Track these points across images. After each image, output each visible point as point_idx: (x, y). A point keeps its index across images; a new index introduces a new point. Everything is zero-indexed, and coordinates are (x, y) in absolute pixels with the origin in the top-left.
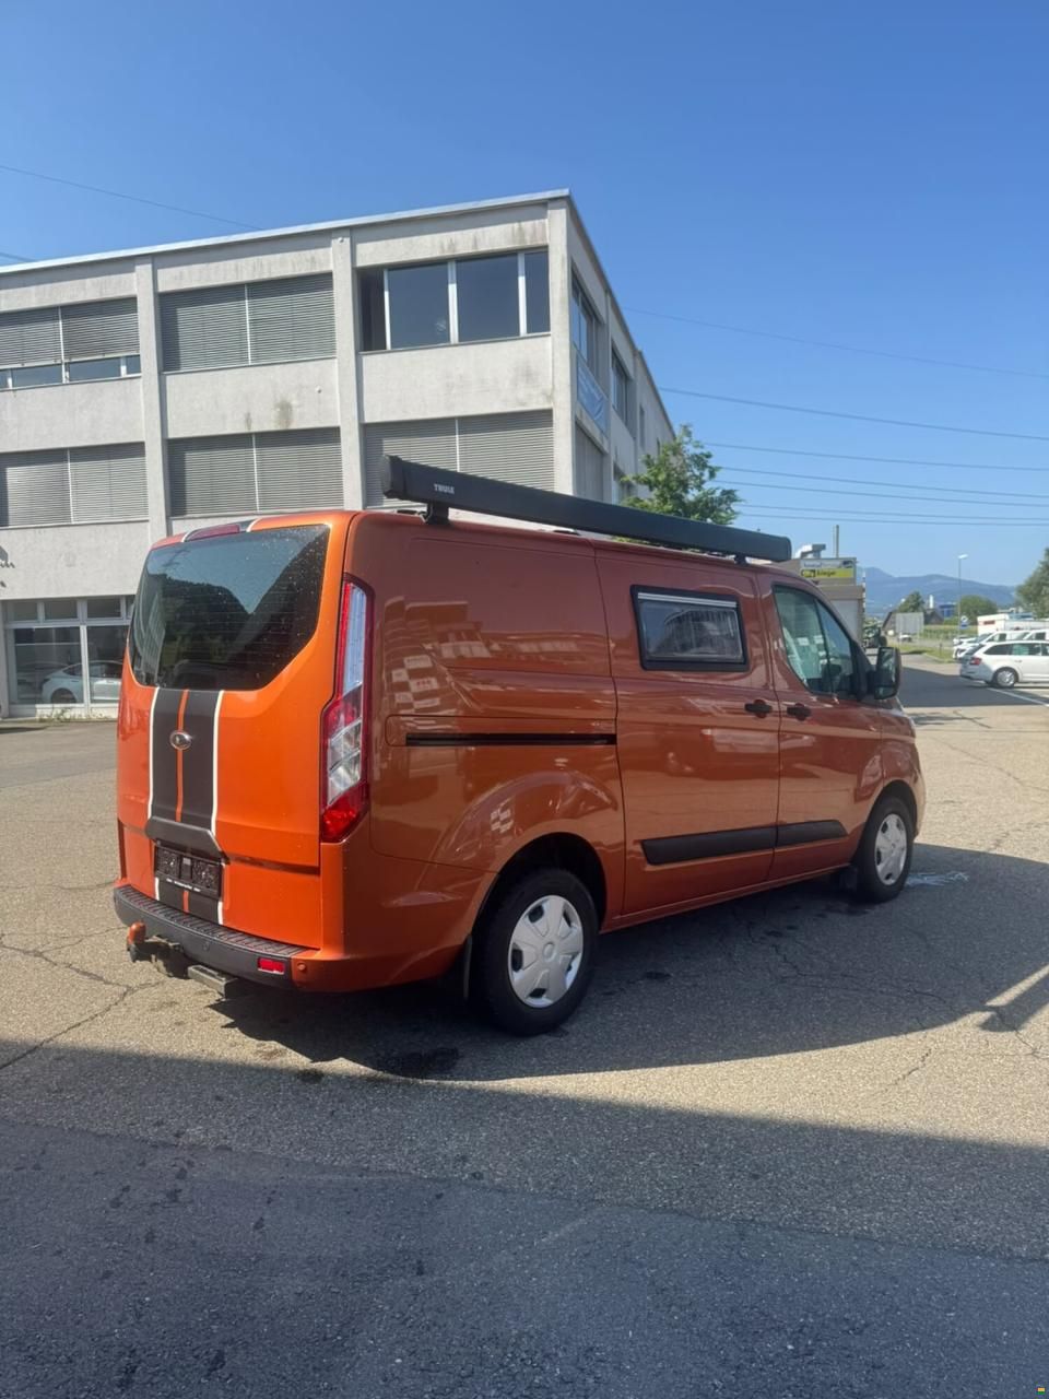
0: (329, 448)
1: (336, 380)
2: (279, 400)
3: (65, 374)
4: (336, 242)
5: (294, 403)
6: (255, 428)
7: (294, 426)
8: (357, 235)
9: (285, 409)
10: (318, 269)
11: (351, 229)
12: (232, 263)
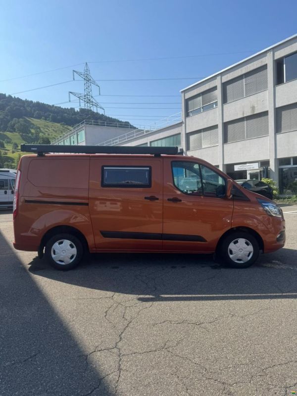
0: (265, 117)
1: (267, 97)
2: (252, 105)
3: (202, 110)
4: (268, 54)
5: (256, 106)
6: (245, 115)
7: (255, 113)
8: (275, 50)
9: (253, 108)
10: (263, 64)
11: (273, 48)
12: (240, 69)
